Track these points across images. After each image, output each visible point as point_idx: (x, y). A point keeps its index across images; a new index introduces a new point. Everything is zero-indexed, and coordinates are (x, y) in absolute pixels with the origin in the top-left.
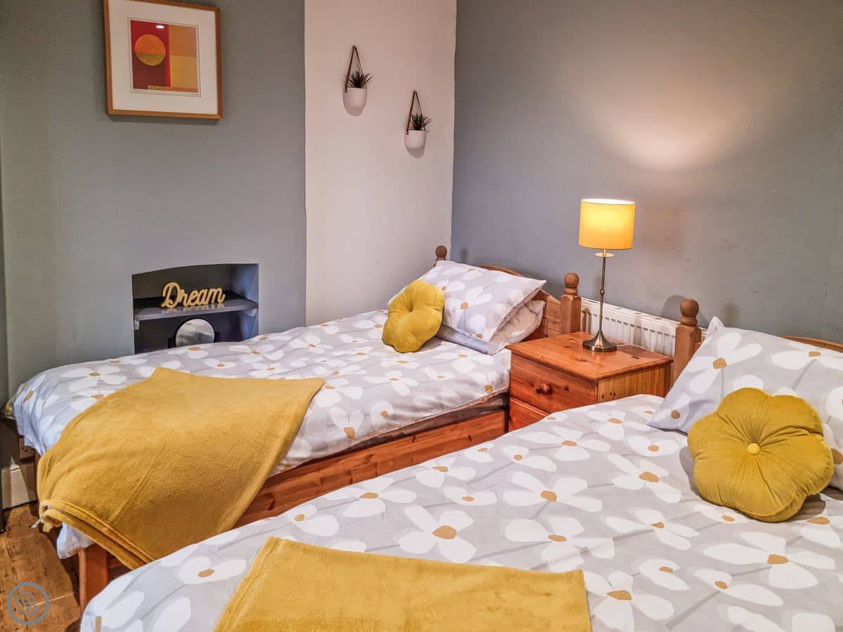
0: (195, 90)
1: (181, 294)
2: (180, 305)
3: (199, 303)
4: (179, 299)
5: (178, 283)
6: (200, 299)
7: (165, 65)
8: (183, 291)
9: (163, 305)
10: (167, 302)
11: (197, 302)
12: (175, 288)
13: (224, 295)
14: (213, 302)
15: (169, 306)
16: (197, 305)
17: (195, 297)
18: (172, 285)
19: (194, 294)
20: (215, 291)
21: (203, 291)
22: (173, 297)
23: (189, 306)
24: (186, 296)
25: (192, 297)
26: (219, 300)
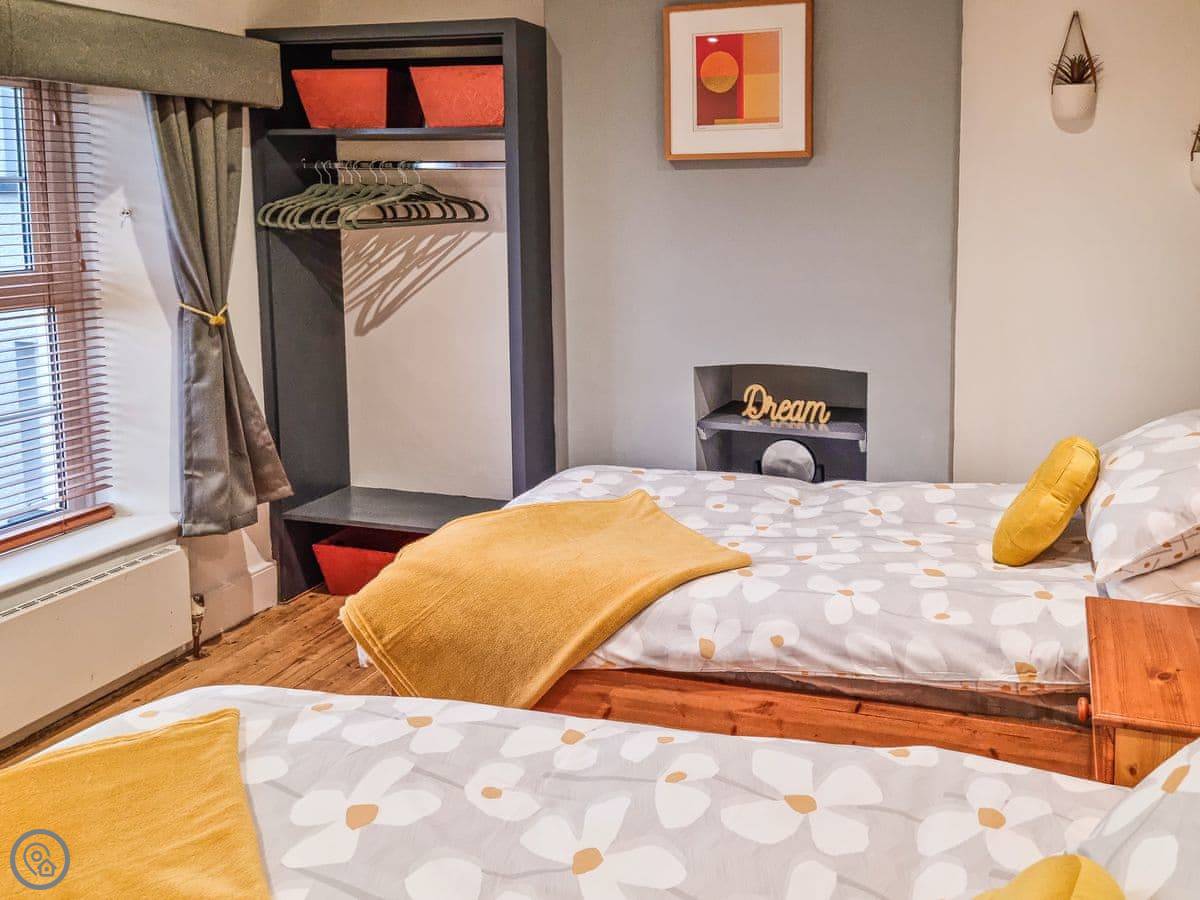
0: (776, 120)
1: (768, 402)
2: (766, 417)
3: (791, 419)
4: (765, 409)
5: (764, 387)
6: (793, 413)
7: (736, 91)
8: (770, 398)
9: (744, 414)
10: (750, 409)
11: (790, 416)
12: (759, 393)
13: (829, 414)
14: (812, 420)
15: (752, 416)
16: (789, 421)
17: (787, 408)
18: (756, 388)
19: (786, 405)
20: (816, 406)
21: (797, 403)
22: (758, 405)
23: (778, 421)
24: (775, 406)
25: (782, 409)
26: (821, 420)
